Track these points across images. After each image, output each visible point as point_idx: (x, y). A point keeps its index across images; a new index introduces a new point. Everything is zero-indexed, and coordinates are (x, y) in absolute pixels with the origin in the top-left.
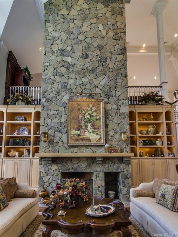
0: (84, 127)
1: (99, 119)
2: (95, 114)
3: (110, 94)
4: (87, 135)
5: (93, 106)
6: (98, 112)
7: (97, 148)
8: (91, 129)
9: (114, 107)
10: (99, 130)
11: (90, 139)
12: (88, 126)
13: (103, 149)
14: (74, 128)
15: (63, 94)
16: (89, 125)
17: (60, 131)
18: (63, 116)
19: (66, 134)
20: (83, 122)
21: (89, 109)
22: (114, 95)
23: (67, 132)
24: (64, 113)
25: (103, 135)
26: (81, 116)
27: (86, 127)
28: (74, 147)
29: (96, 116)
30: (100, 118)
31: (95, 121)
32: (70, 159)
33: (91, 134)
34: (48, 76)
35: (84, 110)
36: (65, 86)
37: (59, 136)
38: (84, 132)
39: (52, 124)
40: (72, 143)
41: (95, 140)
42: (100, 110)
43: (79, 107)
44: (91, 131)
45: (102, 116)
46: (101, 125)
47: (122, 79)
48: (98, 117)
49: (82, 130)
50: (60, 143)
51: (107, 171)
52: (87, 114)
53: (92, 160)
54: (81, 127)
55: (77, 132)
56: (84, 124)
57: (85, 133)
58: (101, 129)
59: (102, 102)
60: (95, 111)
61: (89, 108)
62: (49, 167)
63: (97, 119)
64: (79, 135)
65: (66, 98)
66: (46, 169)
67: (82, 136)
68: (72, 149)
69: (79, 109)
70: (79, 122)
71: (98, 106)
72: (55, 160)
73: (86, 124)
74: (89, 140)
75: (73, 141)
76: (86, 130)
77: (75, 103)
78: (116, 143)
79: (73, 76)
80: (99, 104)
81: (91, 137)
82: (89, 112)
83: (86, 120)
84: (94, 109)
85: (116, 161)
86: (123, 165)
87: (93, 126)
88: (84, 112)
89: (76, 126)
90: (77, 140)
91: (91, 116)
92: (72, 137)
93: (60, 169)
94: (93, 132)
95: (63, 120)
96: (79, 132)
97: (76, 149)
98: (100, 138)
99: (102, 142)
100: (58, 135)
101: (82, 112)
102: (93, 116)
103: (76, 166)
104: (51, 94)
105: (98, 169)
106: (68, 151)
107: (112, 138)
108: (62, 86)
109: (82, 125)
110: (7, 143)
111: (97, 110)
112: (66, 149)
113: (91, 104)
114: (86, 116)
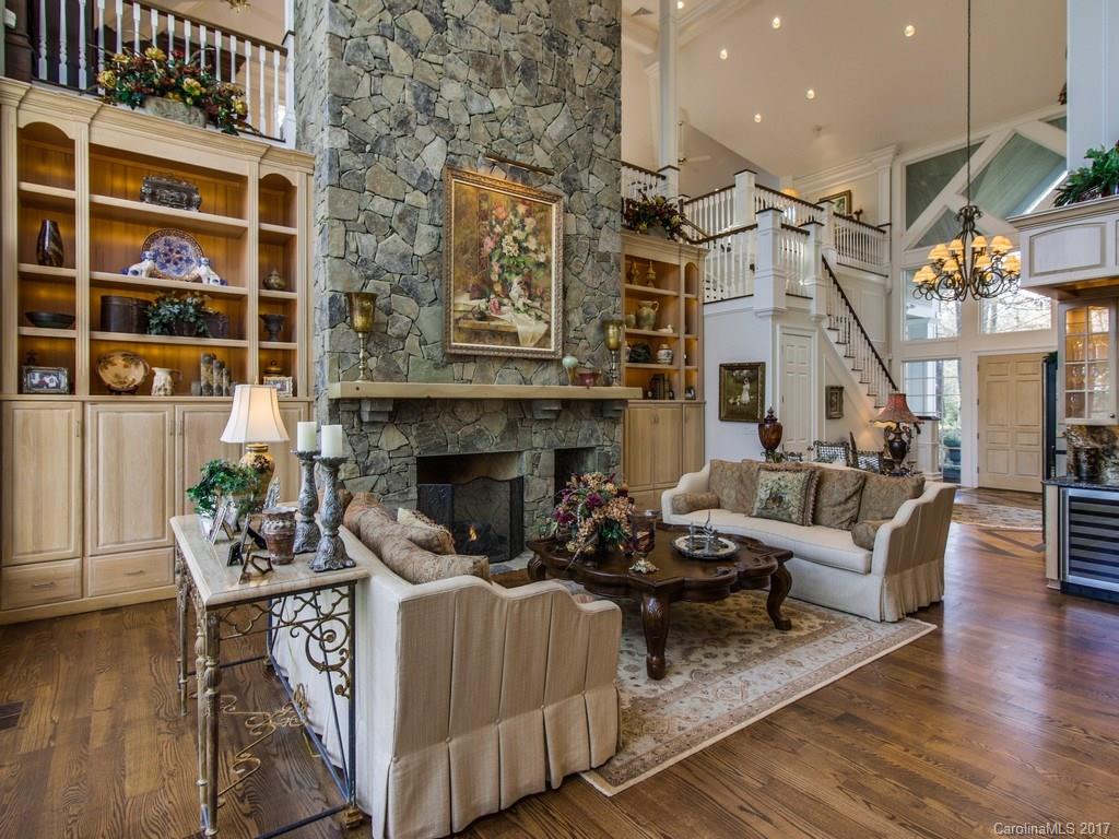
0: (498, 288)
1: (545, 265)
2: (532, 244)
3: (575, 180)
4: (509, 318)
5: (529, 214)
6: (542, 237)
7: (534, 368)
8: (520, 296)
9: (586, 228)
10: (545, 305)
11: (516, 334)
12: (511, 284)
13: (551, 372)
14: (466, 284)
15: (423, 133)
16: (515, 280)
17: (409, 291)
18: (424, 229)
19: (437, 308)
20: (496, 268)
21: (516, 222)
22: (585, 185)
23: (442, 300)
24: (425, 215)
25: (557, 323)
26: (489, 243)
27: (506, 286)
28: (464, 358)
29: (536, 251)
30: (548, 260)
31: (534, 269)
32: (451, 405)
33: (521, 316)
34: (356, 31)
35: (500, 222)
36: (428, 101)
37: (408, 310)
38: (501, 304)
39: (380, 259)
40: (459, 344)
41: (533, 339)
42: (548, 232)
43: (485, 206)
44: (519, 304)
45: (554, 253)
46: (550, 288)
47: (608, 136)
48: (542, 258)
49: (492, 296)
50: (413, 341)
51: (563, 446)
52: (509, 238)
53: (520, 408)
54: (491, 284)
55: (476, 302)
56: (499, 275)
57: (503, 308)
58: (550, 300)
59: (554, 206)
60: (535, 233)
61: (516, 216)
62: (373, 440)
63: (539, 265)
64: (483, 317)
65: (434, 157)
66: (360, 447)
67: (494, 319)
68: (456, 368)
69: (484, 216)
70: (483, 264)
71: (542, 214)
72: (400, 411)
73: (506, 275)
74: (514, 337)
75: (463, 336)
76: (506, 301)
77: (469, 187)
78: (588, 353)
80: (546, 209)
81: (520, 328)
82: (516, 233)
83: (504, 261)
84: (530, 223)
85: (586, 412)
86: (602, 424)
87: (527, 285)
88: (498, 229)
89: (473, 280)
90: (476, 334)
91: (523, 250)
92: (457, 321)
93: (414, 444)
94: (528, 308)
95: (423, 247)
96: (482, 304)
97: (470, 369)
98: (547, 334)
99: (553, 346)
100: (405, 304)
101: (492, 227)
102: (526, 250)
103: (469, 430)
104: (373, 121)
105: (538, 441)
106: (440, 373)
107: (578, 334)
108: (416, 98)
109: (494, 277)
111: (541, 230)
112: (437, 367)
113: (524, 202)
114: (509, 247)
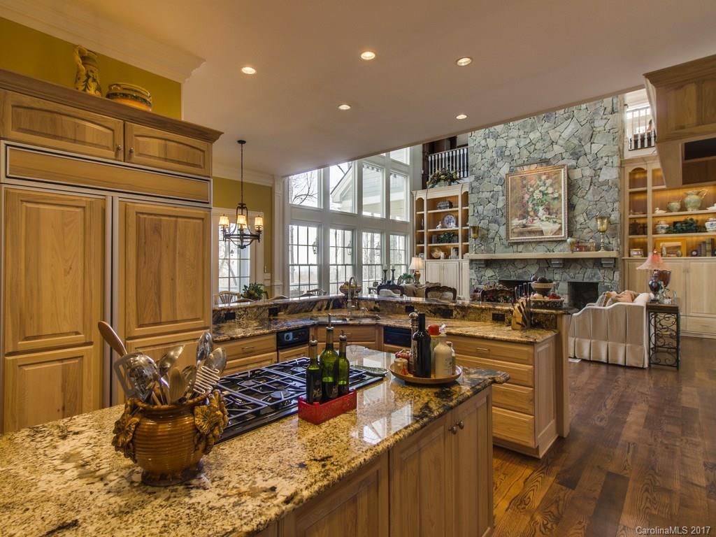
0: (532, 213)
1: (558, 198)
2: (550, 190)
3: (580, 151)
4: (537, 225)
5: (548, 178)
6: (557, 186)
7: (555, 244)
8: (544, 215)
9: (588, 172)
10: (558, 216)
11: (542, 231)
12: (538, 210)
13: (561, 247)
14: (516, 215)
15: (499, 165)
16: (541, 208)
17: (496, 222)
18: (501, 198)
19: (505, 226)
20: (531, 206)
21: (541, 183)
22: (588, 151)
23: (507, 224)
24: (501, 193)
25: (565, 223)
26: (527, 197)
27: (536, 212)
28: (518, 244)
29: (552, 193)
30: (560, 195)
31: (552, 201)
32: (512, 262)
33: (544, 223)
34: (477, 142)
35: (532, 186)
36: (502, 152)
37: (495, 228)
38: (533, 220)
39: (485, 213)
40: (514, 238)
41: (551, 232)
42: (559, 183)
43: (525, 182)
44: (544, 218)
45: (563, 192)
46: (561, 208)
47: (606, 119)
48: (556, 195)
49: (529, 217)
50: (497, 239)
51: (572, 280)
52: (537, 192)
53: (546, 263)
54: (528, 212)
55: (521, 221)
56: (532, 208)
57: (535, 221)
58: (561, 213)
59: (563, 170)
60: (551, 185)
61: (540, 181)
62: (483, 273)
63: (555, 199)
64: (525, 226)
65: (505, 169)
66: (479, 275)
67: (530, 226)
68: (515, 247)
69: (524, 186)
70: (524, 205)
71: (556, 176)
72: (489, 263)
73: (536, 207)
74: (541, 232)
75: (516, 235)
76: (536, 218)
77: (517, 177)
78: (590, 235)
79: (515, 133)
80: (559, 173)
81: (544, 228)
82: (540, 189)
83: (535, 202)
84: (549, 182)
85: (590, 264)
86: (602, 271)
87: (548, 209)
88: (531, 189)
89: (519, 213)
90: (522, 234)
91: (544, 194)
92: (513, 229)
93: (497, 275)
94: (548, 219)
95: (500, 205)
96: (524, 221)
97: (520, 247)
98: (560, 229)
99: (563, 234)
100: (494, 227)
101: (528, 189)
102: (547, 194)
103: (520, 271)
104: (482, 169)
105: (557, 277)
106: (508, 250)
107: (582, 226)
108: (497, 153)
109: (530, 209)
110: (430, 241)
111: (556, 183)
112: (506, 247)
113: (545, 174)
114: (537, 195)
